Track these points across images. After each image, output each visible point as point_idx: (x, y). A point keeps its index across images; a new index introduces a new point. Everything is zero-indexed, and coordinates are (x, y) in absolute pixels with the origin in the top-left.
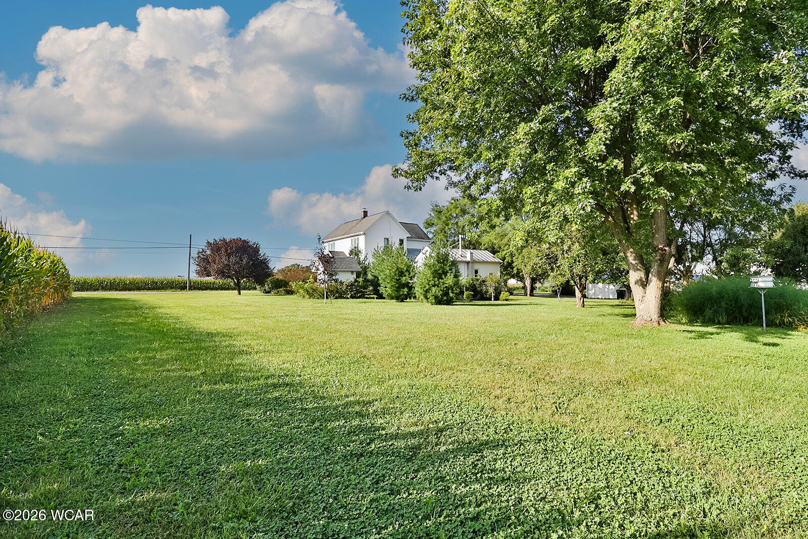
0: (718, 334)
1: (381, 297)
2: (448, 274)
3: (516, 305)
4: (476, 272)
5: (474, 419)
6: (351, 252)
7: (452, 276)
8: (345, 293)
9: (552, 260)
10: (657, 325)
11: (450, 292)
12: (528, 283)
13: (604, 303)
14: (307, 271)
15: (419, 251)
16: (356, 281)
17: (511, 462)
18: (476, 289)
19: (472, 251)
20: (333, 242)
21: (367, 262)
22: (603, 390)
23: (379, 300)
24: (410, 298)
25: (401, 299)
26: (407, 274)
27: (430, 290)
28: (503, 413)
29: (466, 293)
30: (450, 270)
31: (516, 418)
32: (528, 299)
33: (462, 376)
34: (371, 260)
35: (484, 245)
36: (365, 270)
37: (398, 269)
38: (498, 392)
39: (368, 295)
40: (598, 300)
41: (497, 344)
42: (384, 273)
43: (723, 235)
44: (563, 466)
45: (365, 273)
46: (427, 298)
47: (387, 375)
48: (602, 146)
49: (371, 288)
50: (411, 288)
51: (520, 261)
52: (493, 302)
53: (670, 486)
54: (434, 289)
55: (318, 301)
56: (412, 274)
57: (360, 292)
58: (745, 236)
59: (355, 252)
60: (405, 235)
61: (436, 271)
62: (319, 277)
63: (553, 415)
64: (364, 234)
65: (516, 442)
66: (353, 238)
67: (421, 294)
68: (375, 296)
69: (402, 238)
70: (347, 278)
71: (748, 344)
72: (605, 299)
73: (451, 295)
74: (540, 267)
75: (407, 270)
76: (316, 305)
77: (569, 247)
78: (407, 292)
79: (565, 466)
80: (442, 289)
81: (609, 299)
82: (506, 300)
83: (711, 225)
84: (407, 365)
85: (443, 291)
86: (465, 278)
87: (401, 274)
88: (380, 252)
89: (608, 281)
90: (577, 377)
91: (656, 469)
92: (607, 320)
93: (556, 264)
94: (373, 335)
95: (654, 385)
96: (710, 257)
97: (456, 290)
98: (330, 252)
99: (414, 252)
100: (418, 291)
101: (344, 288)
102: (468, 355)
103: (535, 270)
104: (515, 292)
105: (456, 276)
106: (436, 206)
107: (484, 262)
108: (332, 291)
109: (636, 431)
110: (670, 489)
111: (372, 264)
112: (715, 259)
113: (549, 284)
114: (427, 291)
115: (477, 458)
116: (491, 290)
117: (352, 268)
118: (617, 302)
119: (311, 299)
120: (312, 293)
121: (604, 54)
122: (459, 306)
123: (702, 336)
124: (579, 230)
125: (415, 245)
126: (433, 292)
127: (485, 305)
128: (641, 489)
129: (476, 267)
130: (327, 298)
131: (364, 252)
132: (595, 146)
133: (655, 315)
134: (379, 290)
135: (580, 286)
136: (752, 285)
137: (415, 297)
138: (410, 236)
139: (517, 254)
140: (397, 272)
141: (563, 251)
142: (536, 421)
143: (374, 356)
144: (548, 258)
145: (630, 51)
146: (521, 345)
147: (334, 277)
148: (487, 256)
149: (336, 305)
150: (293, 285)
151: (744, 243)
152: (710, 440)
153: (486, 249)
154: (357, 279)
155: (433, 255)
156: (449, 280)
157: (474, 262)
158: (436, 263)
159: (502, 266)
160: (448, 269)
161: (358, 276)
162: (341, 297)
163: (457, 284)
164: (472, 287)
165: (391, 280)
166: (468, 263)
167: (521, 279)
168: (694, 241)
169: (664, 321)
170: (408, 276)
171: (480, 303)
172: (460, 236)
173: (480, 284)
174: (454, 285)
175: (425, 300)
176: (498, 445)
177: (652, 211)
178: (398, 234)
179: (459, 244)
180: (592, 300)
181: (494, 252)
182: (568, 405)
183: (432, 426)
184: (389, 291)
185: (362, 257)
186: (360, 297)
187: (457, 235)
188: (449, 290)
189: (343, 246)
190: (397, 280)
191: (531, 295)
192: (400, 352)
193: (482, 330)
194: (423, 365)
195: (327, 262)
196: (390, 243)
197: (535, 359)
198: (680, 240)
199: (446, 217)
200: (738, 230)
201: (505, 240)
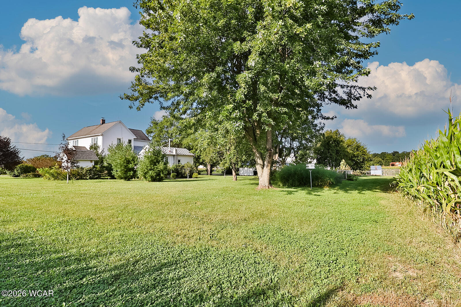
0: (296, 191)
1: (113, 177)
2: (160, 163)
3: (201, 180)
4: (179, 161)
5: (161, 251)
6: (91, 147)
7: (163, 164)
8: (85, 175)
9: (221, 154)
10: (268, 188)
11: (161, 173)
12: (209, 167)
13: (247, 178)
14: (53, 160)
15: (141, 148)
16: (94, 167)
17: (178, 273)
18: (178, 171)
19: (177, 149)
20: (76, 140)
21: (103, 154)
22: (237, 225)
23: (112, 180)
24: (135, 178)
25: (128, 178)
26: (132, 162)
27: (148, 172)
28: (180, 244)
29: (172, 174)
30: (162, 160)
31: (186, 246)
32: (209, 177)
33: (158, 225)
34: (106, 153)
35: (184, 145)
36: (102, 160)
37: (126, 159)
38: (179, 232)
39: (104, 177)
40: (244, 177)
41: (185, 204)
42: (115, 162)
43: (298, 144)
44: (207, 270)
45: (102, 162)
46: (146, 178)
47: (106, 230)
48: (243, 96)
49: (106, 172)
50: (135, 172)
51: (204, 155)
52: (188, 179)
53: (259, 270)
54: (150, 172)
55: (62, 182)
56: (136, 162)
57: (97, 175)
58: (307, 145)
59: (94, 147)
60: (132, 137)
61: (152, 160)
62: (63, 165)
63: (208, 241)
64: (102, 135)
65: (183, 260)
66: (93, 137)
67: (142, 175)
68: (109, 177)
69: (130, 139)
70: (87, 165)
71: (308, 196)
72: (248, 176)
73: (162, 175)
74: (214, 159)
75: (133, 160)
76: (59, 185)
77: (229, 148)
78: (133, 174)
79: (208, 269)
80: (156, 172)
81: (250, 176)
82: (196, 178)
83: (293, 139)
84: (122, 222)
85: (156, 173)
86: (171, 165)
87: (128, 162)
88: (114, 147)
89: (249, 167)
90: (225, 219)
91: (253, 262)
92: (246, 187)
93: (223, 157)
94: (101, 203)
95: (261, 219)
96: (293, 154)
97: (165, 172)
98: (73, 146)
99: (138, 149)
100: (140, 173)
101: (84, 172)
102: (165, 212)
103: (212, 160)
104: (202, 173)
105: (165, 164)
106: (154, 120)
107: (184, 156)
108: (74, 175)
109: (248, 244)
110: (258, 272)
111: (107, 156)
112: (295, 155)
113: (220, 168)
114: (146, 173)
115: (158, 274)
116: (188, 172)
117: (91, 158)
118: (253, 177)
119: (56, 181)
120: (57, 177)
121: (245, 47)
122: (166, 182)
123: (290, 193)
124: (234, 139)
125: (139, 144)
126: (150, 174)
127: (183, 181)
128: (244, 275)
129: (179, 158)
130: (69, 179)
131: (101, 147)
132: (240, 95)
133: (267, 184)
134: (112, 173)
135: (235, 169)
136: (307, 168)
137: (138, 178)
138: (136, 138)
139: (203, 151)
140: (125, 161)
141: (227, 150)
142: (198, 246)
143: (99, 218)
144: (219, 154)
145: (257, 48)
146: (199, 203)
147: (76, 165)
148: (186, 152)
149: (76, 184)
150: (40, 171)
151: (306, 148)
152: (280, 244)
153: (185, 148)
154: (96, 166)
155: (150, 150)
156: (161, 166)
157: (178, 155)
158: (153, 155)
159: (195, 158)
160: (160, 159)
161: (96, 163)
162: (81, 178)
163: (165, 168)
164: (176, 170)
165: (121, 166)
166: (174, 156)
167: (205, 165)
168: (287, 147)
169: (271, 186)
170: (133, 164)
171: (180, 180)
172: (169, 139)
173: (181, 169)
174: (164, 169)
175: (144, 179)
176: (172, 264)
177: (266, 130)
178: (127, 136)
179: (168, 144)
180: (241, 177)
181: (190, 149)
182: (217, 235)
183: (131, 259)
184: (120, 174)
185: (100, 151)
186: (96, 178)
187: (167, 139)
188: (160, 172)
189: (85, 143)
190: (125, 166)
191: (210, 175)
192: (119, 214)
193: (177, 196)
194: (134, 220)
195: (70, 154)
196: (121, 142)
197: (205, 211)
198: (281, 146)
199: (161, 127)
200: (304, 142)
201: (196, 143)
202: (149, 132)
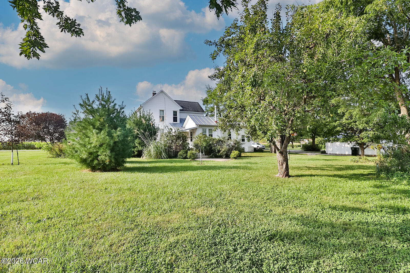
60: (178, 108)
64: (142, 107)
69: (175, 110)
81: (345, 155)
138: (182, 109)
178: (172, 107)
202: (206, 102)
